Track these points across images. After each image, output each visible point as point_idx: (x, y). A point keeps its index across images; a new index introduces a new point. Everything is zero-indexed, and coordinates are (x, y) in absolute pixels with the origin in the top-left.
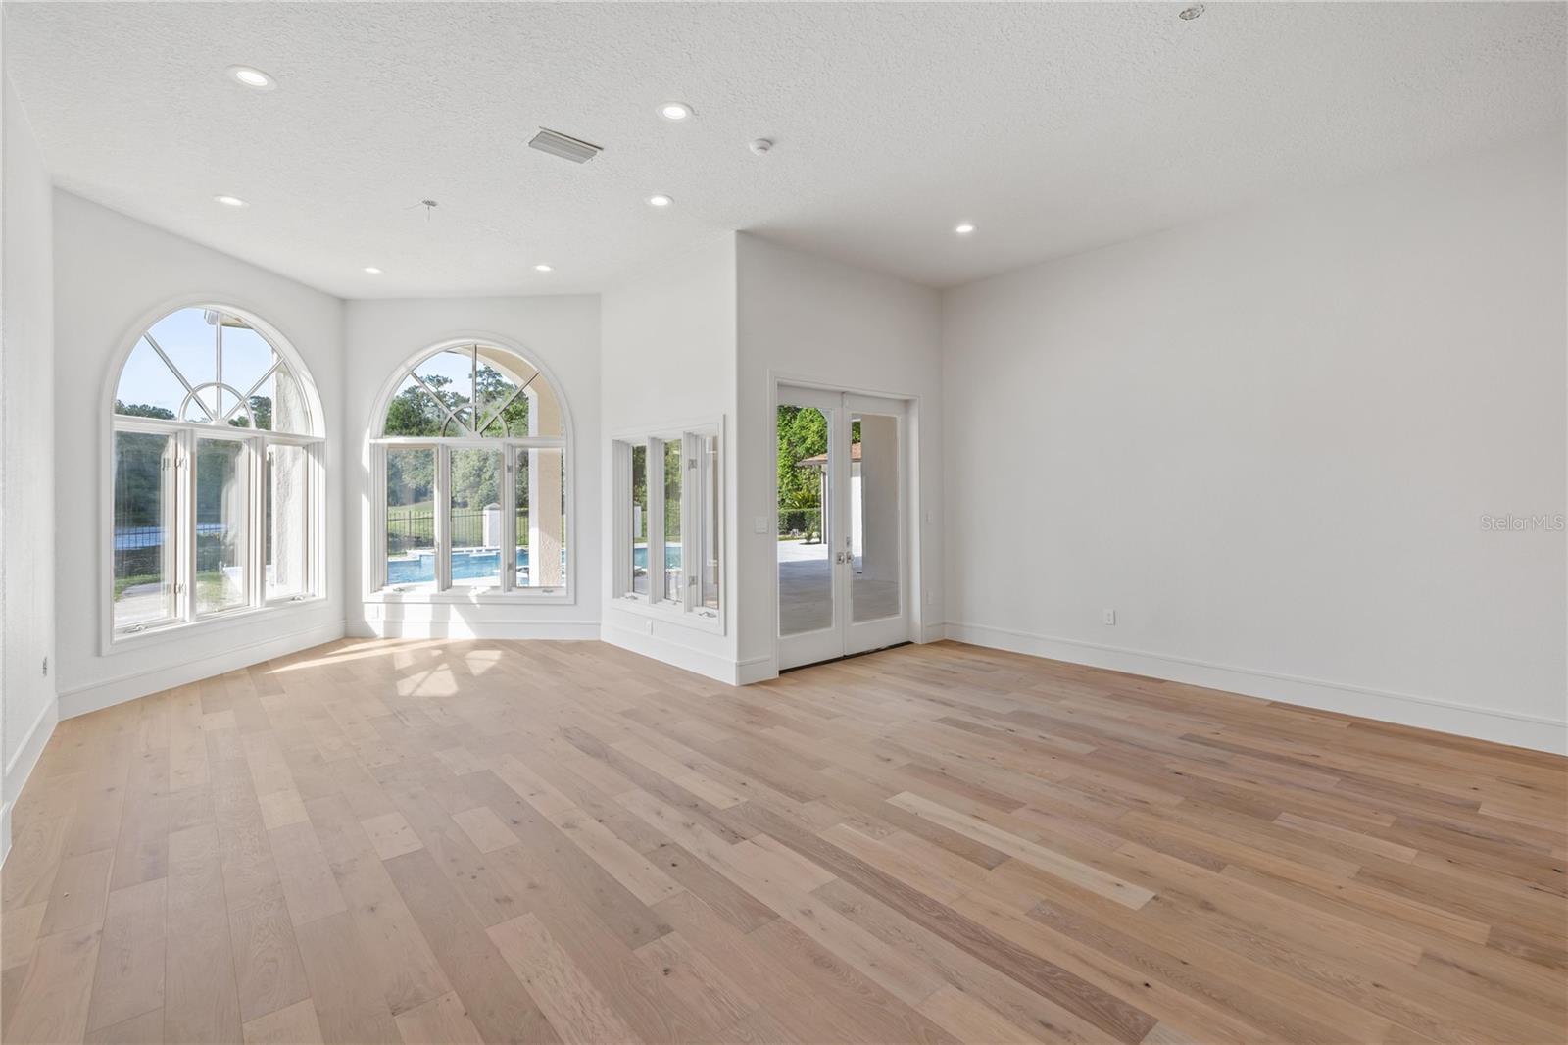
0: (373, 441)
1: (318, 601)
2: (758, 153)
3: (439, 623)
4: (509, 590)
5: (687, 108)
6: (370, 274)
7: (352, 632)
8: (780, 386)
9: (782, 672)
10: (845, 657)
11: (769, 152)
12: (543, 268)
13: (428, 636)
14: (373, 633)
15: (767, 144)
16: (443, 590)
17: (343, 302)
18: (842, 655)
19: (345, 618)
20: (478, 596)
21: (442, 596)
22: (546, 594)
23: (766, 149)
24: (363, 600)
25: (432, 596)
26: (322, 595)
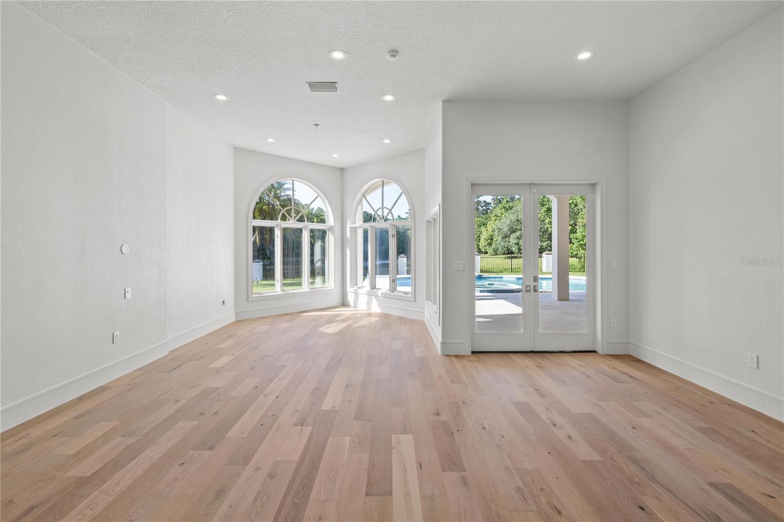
0: (350, 226)
1: (331, 289)
2: (392, 59)
3: (369, 304)
4: (393, 292)
5: (342, 52)
6: (336, 158)
7: (344, 304)
8: (472, 184)
9: (473, 352)
10: (532, 352)
11: (397, 57)
12: (387, 141)
13: (366, 309)
14: (349, 303)
15: (394, 53)
16: (372, 289)
17: (342, 170)
18: (530, 350)
19: (343, 297)
20: (382, 293)
21: (371, 292)
22: (405, 295)
23: (395, 56)
24: (348, 291)
25: (367, 292)
26: (333, 287)
